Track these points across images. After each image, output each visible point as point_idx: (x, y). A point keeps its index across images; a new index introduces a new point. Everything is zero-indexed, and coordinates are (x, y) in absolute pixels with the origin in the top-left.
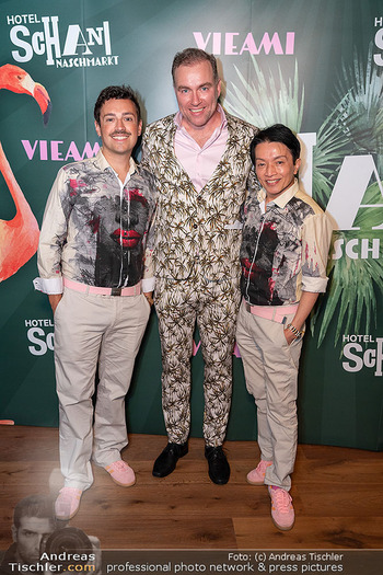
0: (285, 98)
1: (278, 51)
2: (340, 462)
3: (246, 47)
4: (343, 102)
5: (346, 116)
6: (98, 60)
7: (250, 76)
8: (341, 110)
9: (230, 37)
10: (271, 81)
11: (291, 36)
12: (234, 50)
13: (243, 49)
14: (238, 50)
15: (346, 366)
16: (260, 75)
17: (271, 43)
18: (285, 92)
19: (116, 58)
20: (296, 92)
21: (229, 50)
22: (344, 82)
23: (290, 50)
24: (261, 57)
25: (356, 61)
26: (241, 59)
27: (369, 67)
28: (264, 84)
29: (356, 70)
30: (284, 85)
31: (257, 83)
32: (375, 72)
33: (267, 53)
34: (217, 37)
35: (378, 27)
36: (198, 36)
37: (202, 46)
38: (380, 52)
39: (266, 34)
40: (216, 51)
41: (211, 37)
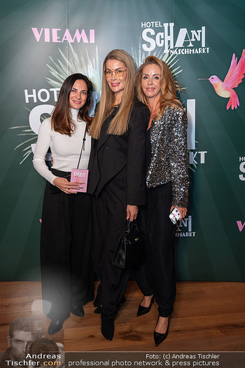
0: (92, 70)
1: (85, 41)
3: (66, 37)
9: (55, 31)
10: (82, 59)
11: (92, 32)
12: (58, 40)
13: (64, 39)
14: (61, 39)
16: (75, 55)
17: (80, 36)
18: (91, 66)
20: (97, 66)
21: (55, 39)
23: (92, 41)
24: (74, 44)
25: (132, 48)
26: (63, 45)
27: (140, 52)
28: (78, 61)
29: (133, 53)
30: (90, 62)
31: (74, 60)
32: (144, 55)
33: (79, 42)
34: (47, 31)
35: (144, 28)
36: (35, 30)
37: (38, 36)
38: (146, 43)
39: (77, 30)
40: (47, 39)
41: (44, 30)
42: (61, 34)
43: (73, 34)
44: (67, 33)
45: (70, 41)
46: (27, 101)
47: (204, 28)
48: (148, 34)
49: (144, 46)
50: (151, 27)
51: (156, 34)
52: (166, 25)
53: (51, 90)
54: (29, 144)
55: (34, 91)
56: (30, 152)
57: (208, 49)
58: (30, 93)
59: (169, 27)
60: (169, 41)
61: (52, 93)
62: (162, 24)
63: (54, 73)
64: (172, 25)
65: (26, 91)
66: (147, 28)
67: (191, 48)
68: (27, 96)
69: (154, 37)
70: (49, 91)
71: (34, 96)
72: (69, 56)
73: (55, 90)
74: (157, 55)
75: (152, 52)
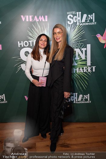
1: (43, 20)
9: (31, 17)
10: (42, 28)
11: (46, 17)
12: (32, 20)
13: (34, 20)
16: (39, 26)
17: (41, 18)
18: (46, 31)
20: (49, 31)
21: (31, 20)
24: (39, 22)
25: (63, 23)
26: (34, 23)
27: (67, 24)
28: (40, 29)
30: (45, 29)
31: (39, 29)
32: (68, 26)
33: (41, 21)
34: (27, 17)
35: (68, 15)
36: (22, 16)
37: (23, 19)
38: (69, 21)
39: (40, 16)
40: (27, 20)
41: (26, 17)
42: (33, 18)
43: (38, 18)
44: (36, 17)
45: (37, 20)
46: (19, 46)
47: (94, 14)
48: (70, 17)
49: (68, 22)
50: (71, 14)
51: (73, 17)
52: (78, 13)
53: (29, 41)
54: (20, 64)
55: (22, 42)
56: (20, 67)
57: (96, 23)
58: (20, 43)
59: (79, 14)
60: (79, 20)
61: (29, 43)
62: (76, 13)
63: (30, 34)
64: (80, 13)
65: (19, 42)
67: (89, 22)
68: (19, 44)
70: (28, 42)
71: (22, 44)
72: (37, 27)
73: (31, 41)
74: (74, 26)
75: (72, 25)
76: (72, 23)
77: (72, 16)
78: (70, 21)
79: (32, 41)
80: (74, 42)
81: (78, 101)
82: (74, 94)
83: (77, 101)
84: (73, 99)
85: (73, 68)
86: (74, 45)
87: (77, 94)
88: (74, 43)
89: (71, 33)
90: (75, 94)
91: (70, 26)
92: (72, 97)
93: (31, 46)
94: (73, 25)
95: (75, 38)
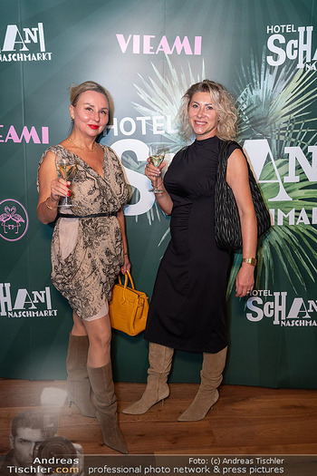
1: (188, 51)
2: (245, 399)
3: (161, 47)
4: (242, 95)
5: (245, 107)
6: (34, 56)
7: (165, 72)
8: (241, 101)
9: (147, 39)
10: (183, 76)
11: (198, 40)
12: (151, 50)
13: (159, 49)
14: (154, 50)
15: (249, 317)
16: (173, 71)
17: (182, 45)
19: (49, 54)
21: (147, 50)
22: (243, 79)
23: (198, 51)
24: (173, 57)
25: (252, 62)
26: (157, 58)
27: (263, 66)
28: (176, 79)
29: (253, 69)
30: (193, 80)
31: (171, 78)
32: (268, 71)
33: (179, 53)
34: (137, 38)
35: (270, 34)
36: (120, 37)
37: (124, 46)
38: (272, 54)
39: (178, 37)
40: (136, 50)
41: (132, 38)
42: (155, 43)
43: (171, 42)
44: (164, 41)
45: (168, 51)
48: (276, 43)
49: (270, 59)
50: (280, 33)
51: (287, 42)
52: (301, 30)
53: (138, 119)
59: (305, 32)
60: (305, 52)
61: (139, 124)
62: (296, 28)
63: (144, 96)
64: (310, 29)
66: (274, 33)
69: (284, 47)
70: (135, 121)
71: (114, 127)
73: (143, 120)
74: (286, 71)
75: (280, 68)
76: (281, 61)
77: (282, 40)
78: (276, 57)
79: (149, 118)
80: (286, 125)
81: (287, 320)
82: (277, 294)
83: (283, 317)
84: (272, 311)
85: (276, 211)
86: (284, 134)
87: (284, 294)
88: (285, 129)
89: (277, 94)
90: (280, 297)
91: (275, 73)
92: (267, 304)
93: (144, 133)
94: (284, 69)
95: (287, 110)
